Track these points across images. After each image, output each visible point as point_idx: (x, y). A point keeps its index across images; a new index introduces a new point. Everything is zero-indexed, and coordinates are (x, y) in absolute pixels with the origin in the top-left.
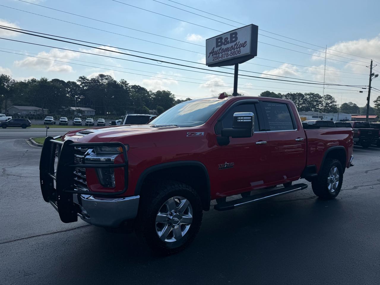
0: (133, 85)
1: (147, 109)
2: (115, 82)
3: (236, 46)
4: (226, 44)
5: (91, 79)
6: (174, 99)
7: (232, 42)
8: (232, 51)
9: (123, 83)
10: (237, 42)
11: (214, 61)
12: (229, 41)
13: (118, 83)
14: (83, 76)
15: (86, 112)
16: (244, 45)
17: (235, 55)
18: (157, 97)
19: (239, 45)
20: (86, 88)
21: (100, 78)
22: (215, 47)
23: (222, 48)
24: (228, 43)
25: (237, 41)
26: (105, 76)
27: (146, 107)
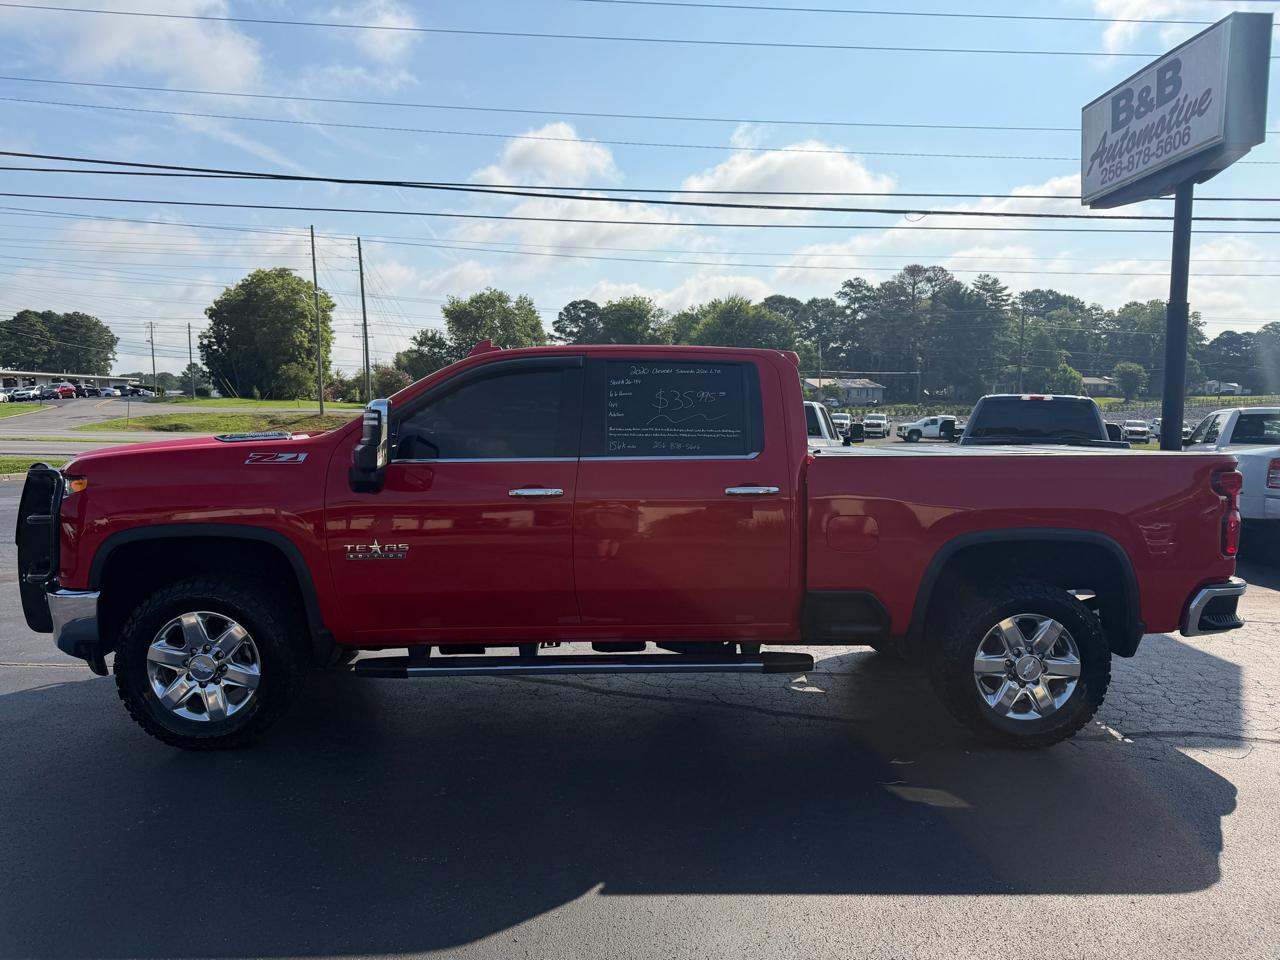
0: (1030, 290)
1: (1076, 374)
2: (958, 285)
3: (1175, 115)
4: (1145, 113)
5: (879, 286)
6: (1200, 328)
7: (1163, 99)
8: (1161, 138)
9: (984, 286)
10: (1179, 100)
11: (1105, 186)
12: (1152, 99)
13: (967, 288)
14: (856, 279)
15: (854, 394)
16: (1203, 107)
17: (1173, 153)
18: (1124, 327)
19: (1185, 109)
20: (865, 316)
21: (908, 280)
22: (1109, 132)
23: (1131, 131)
24: (1150, 108)
25: (1179, 96)
26: (927, 270)
27: (1070, 369)
